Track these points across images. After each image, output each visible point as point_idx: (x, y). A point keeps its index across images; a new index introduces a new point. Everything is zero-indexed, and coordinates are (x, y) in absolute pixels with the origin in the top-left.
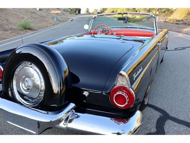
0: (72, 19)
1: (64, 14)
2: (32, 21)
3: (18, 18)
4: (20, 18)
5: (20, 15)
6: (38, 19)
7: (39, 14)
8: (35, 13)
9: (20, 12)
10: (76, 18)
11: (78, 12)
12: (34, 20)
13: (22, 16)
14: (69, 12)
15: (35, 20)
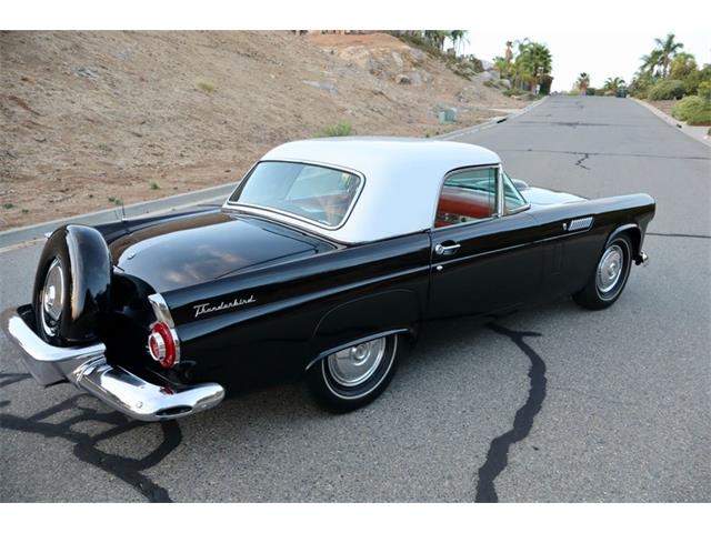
0: (506, 114)
1: (482, 98)
2: (367, 119)
3: (329, 111)
4: (335, 110)
5: (336, 102)
6: (387, 114)
7: (395, 99)
8: (381, 93)
9: (339, 93)
10: (521, 112)
11: (538, 88)
12: (374, 117)
13: (341, 104)
14: (506, 90)
15: (377, 119)
